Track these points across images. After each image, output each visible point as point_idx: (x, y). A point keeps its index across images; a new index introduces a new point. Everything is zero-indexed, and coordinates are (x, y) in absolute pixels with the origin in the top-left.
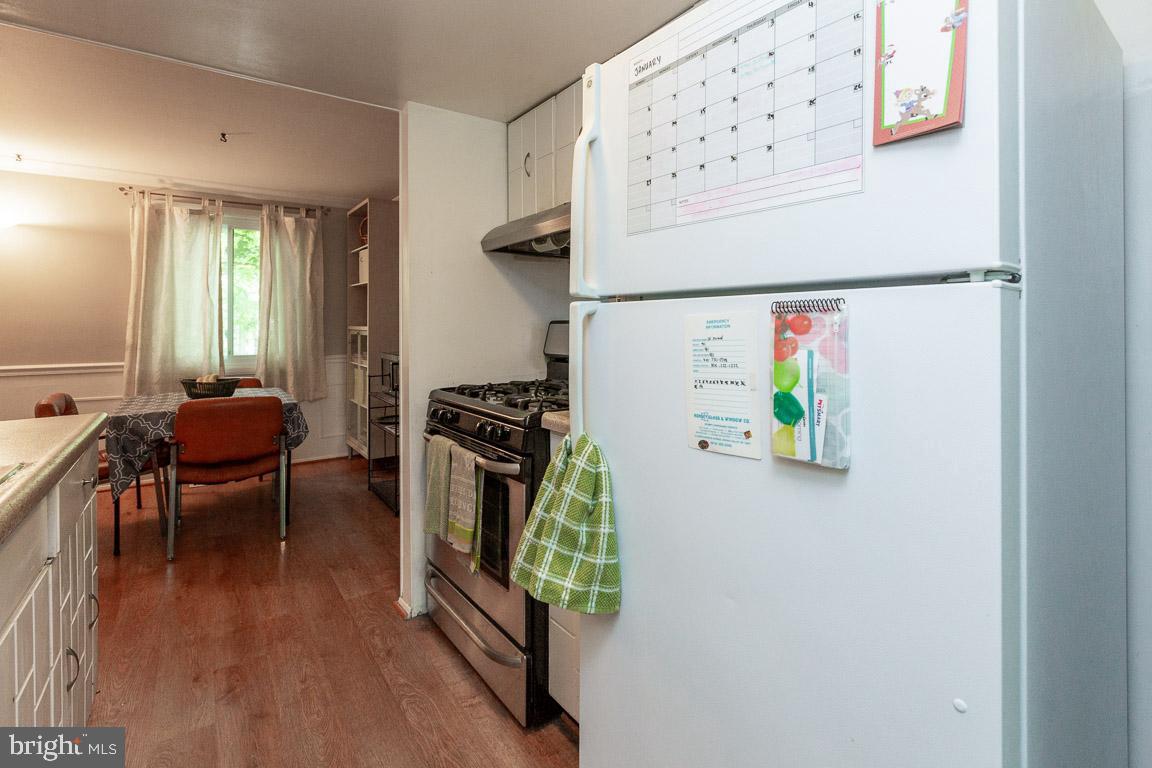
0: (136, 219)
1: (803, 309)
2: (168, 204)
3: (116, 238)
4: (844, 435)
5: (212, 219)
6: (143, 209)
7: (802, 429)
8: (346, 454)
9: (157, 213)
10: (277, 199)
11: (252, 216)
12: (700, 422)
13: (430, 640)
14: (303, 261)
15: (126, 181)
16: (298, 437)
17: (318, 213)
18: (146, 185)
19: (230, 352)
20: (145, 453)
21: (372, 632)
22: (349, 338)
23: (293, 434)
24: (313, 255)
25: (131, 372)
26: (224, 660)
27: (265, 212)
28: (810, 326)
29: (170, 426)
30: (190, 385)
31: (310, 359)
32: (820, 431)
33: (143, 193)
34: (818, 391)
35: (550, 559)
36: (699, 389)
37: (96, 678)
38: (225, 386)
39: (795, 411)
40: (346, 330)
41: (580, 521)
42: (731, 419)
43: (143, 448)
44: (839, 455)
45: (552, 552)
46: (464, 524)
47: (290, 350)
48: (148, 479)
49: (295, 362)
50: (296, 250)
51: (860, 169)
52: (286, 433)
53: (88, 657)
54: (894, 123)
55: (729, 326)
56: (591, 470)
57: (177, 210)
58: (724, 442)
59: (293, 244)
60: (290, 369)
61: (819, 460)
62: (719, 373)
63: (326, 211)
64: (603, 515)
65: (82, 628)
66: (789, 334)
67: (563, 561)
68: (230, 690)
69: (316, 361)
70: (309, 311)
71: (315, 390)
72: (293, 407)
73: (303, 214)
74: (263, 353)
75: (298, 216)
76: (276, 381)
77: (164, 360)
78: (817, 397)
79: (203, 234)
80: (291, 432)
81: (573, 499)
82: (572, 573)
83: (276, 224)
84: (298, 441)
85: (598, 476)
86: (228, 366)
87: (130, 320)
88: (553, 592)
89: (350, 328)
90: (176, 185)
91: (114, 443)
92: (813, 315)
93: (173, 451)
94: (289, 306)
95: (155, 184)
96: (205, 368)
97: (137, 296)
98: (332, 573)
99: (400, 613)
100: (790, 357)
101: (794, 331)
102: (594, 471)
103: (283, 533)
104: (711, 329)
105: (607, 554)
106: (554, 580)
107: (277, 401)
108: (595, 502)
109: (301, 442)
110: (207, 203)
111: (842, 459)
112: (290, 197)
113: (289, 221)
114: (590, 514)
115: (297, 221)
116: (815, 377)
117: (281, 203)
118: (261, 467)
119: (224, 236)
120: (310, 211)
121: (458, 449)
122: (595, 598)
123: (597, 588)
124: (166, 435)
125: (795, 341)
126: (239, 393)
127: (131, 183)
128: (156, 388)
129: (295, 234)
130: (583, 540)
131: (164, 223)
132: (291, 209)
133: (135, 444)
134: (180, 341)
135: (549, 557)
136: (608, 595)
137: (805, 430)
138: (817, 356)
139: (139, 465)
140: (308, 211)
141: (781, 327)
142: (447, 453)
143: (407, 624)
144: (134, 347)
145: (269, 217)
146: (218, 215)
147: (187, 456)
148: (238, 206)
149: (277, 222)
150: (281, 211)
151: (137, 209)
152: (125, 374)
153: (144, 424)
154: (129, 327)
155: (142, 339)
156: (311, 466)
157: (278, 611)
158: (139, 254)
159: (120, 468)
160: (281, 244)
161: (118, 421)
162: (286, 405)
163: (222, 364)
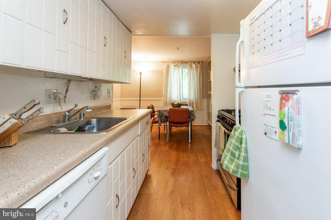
0: (164, 68)
1: (287, 93)
2: (170, 64)
3: (161, 72)
4: (298, 137)
5: (178, 67)
7: (286, 132)
8: (208, 125)
9: (168, 66)
11: (186, 65)
12: (265, 126)
13: (218, 177)
14: (197, 75)
15: (163, 60)
16: (193, 119)
17: (201, 63)
18: (166, 60)
19: (182, 97)
20: (164, 118)
21: (204, 170)
22: (208, 95)
23: (192, 118)
24: (200, 73)
25: (164, 101)
26: (173, 167)
27: (189, 64)
28: (289, 99)
29: (168, 113)
30: (173, 104)
31: (199, 99)
32: (291, 134)
33: (166, 62)
34: (290, 121)
35: (228, 159)
36: (264, 116)
37: (150, 161)
38: (179, 105)
39: (284, 126)
40: (207, 93)
41: (236, 150)
42: (272, 127)
44: (296, 143)
45: (229, 157)
46: (222, 147)
47: (194, 97)
48: (163, 124)
49: (196, 101)
50: (195, 72)
51: (303, 46)
52: (191, 118)
53: (148, 156)
54: (311, 30)
55: (271, 97)
56: (240, 136)
57: (172, 65)
58: (270, 134)
60: (194, 102)
61: (291, 144)
62: (268, 112)
63: (202, 62)
64: (242, 150)
65: (146, 151)
66: (283, 101)
67: (232, 161)
68: (173, 173)
69: (201, 100)
70: (198, 88)
71: (200, 107)
72: (192, 111)
73: (197, 63)
74: (189, 97)
75: (196, 64)
76: (191, 105)
77: (169, 98)
78: (290, 122)
80: (192, 117)
81: (234, 144)
82: (234, 164)
83: (191, 66)
84: (193, 120)
85: (242, 139)
86: (182, 100)
87: (164, 90)
88: (228, 168)
89: (208, 92)
90: (172, 60)
91: (158, 116)
92: (290, 95)
93: (168, 118)
94: (194, 86)
95: (168, 60)
96: (177, 101)
97: (165, 84)
98: (198, 154)
99: (212, 168)
100: (283, 109)
101: (285, 100)
102: (241, 137)
103: (190, 142)
104: (267, 98)
105: (243, 162)
106: (229, 165)
107: (188, 109)
108: (241, 146)
110: (177, 63)
111: (297, 145)
112: (194, 60)
113: (194, 66)
114: (239, 149)
116: (290, 116)
117: (192, 61)
118: (185, 125)
119: (181, 69)
120: (199, 63)
121: (222, 127)
122: (240, 173)
123: (240, 171)
124: (167, 115)
125: (285, 104)
126: (182, 107)
128: (168, 104)
129: (195, 69)
130: (237, 156)
131: (169, 68)
132: (194, 62)
133: (162, 116)
134: (172, 95)
135: (228, 158)
136: (244, 174)
137: (287, 133)
138: (290, 109)
139: (163, 121)
140: (198, 62)
141: (282, 99)
142: (219, 127)
143: (213, 171)
144: (164, 95)
145: (190, 65)
146: (179, 65)
147: (171, 120)
148: (183, 63)
150: (192, 63)
151: (165, 66)
152: (163, 101)
153: (164, 112)
154: (164, 91)
155: (166, 94)
156: (199, 127)
157: (185, 159)
158: (165, 75)
159: (159, 121)
160: (192, 71)
161: (159, 111)
162: (191, 111)
163: (180, 100)
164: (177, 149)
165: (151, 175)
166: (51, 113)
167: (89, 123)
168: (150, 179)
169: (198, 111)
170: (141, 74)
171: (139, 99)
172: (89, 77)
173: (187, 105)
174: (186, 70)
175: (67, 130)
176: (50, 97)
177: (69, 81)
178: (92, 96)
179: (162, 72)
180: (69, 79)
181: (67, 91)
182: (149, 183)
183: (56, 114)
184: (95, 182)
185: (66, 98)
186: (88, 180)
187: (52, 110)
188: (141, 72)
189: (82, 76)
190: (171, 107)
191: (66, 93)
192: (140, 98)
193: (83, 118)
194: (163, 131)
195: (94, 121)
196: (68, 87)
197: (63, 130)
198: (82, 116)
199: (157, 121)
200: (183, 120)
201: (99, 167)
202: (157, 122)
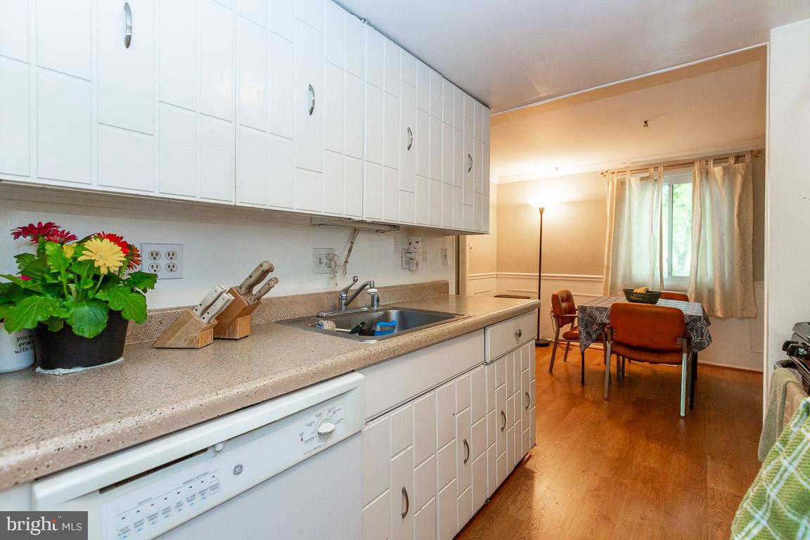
0: (609, 189)
2: (628, 176)
3: (599, 202)
5: (656, 181)
6: (613, 183)
9: (622, 184)
10: (707, 155)
11: (686, 172)
14: (732, 200)
15: (603, 167)
16: (701, 343)
17: (748, 158)
18: (615, 168)
19: (670, 273)
20: (597, 330)
23: (695, 339)
25: (606, 281)
27: (696, 167)
29: (609, 317)
30: (629, 293)
31: (738, 283)
33: (613, 173)
38: (652, 297)
43: (595, 327)
47: (718, 274)
49: (723, 286)
50: (724, 192)
52: (689, 339)
53: (523, 421)
57: (633, 180)
59: (721, 188)
60: (718, 290)
63: (756, 154)
65: (519, 406)
68: (598, 490)
69: (744, 283)
70: (736, 243)
71: (743, 309)
72: (695, 319)
73: (732, 161)
74: (693, 275)
75: (727, 164)
76: (704, 298)
77: (624, 276)
79: (649, 193)
83: (706, 174)
84: (701, 346)
86: (665, 283)
87: (606, 251)
90: (634, 163)
93: (609, 331)
94: (717, 239)
95: (620, 166)
96: (650, 283)
97: (610, 237)
103: (683, 414)
107: (679, 313)
109: (704, 348)
110: (652, 170)
112: (719, 150)
113: (717, 171)
115: (725, 169)
117: (711, 157)
118: (670, 358)
119: (666, 189)
120: (738, 158)
124: (607, 321)
126: (662, 303)
127: (606, 169)
129: (724, 180)
131: (625, 189)
132: (718, 160)
133: (592, 323)
134: (635, 264)
139: (594, 336)
144: (608, 266)
145: (701, 172)
146: (660, 177)
147: (617, 337)
148: (675, 167)
149: (707, 173)
150: (711, 163)
151: (610, 183)
152: (604, 283)
153: (595, 313)
154: (606, 255)
155: (613, 262)
156: (737, 374)
157: (652, 463)
158: (611, 211)
159: (583, 335)
160: (711, 190)
161: (583, 309)
162: (690, 316)
163: (662, 281)
164: (630, 425)
165: (532, 472)
166: (324, 291)
167: (385, 318)
168: (527, 481)
169: (734, 320)
170: (541, 213)
171: (538, 274)
172: (369, 220)
173: (685, 298)
174: (685, 191)
175: (334, 325)
176: (321, 263)
177: (356, 231)
178: (404, 262)
179: (603, 202)
180: (354, 228)
181: (350, 251)
182: (521, 490)
183: (330, 293)
184: (318, 444)
185: (348, 266)
186: (301, 435)
187: (325, 286)
188: (542, 207)
189: (352, 217)
190: (623, 300)
191: (348, 256)
192: (540, 273)
193: (378, 307)
194: (599, 364)
195: (394, 314)
196: (352, 243)
197: (328, 325)
198: (376, 303)
199: (578, 334)
200: (662, 342)
201: (334, 413)
202: (576, 338)
